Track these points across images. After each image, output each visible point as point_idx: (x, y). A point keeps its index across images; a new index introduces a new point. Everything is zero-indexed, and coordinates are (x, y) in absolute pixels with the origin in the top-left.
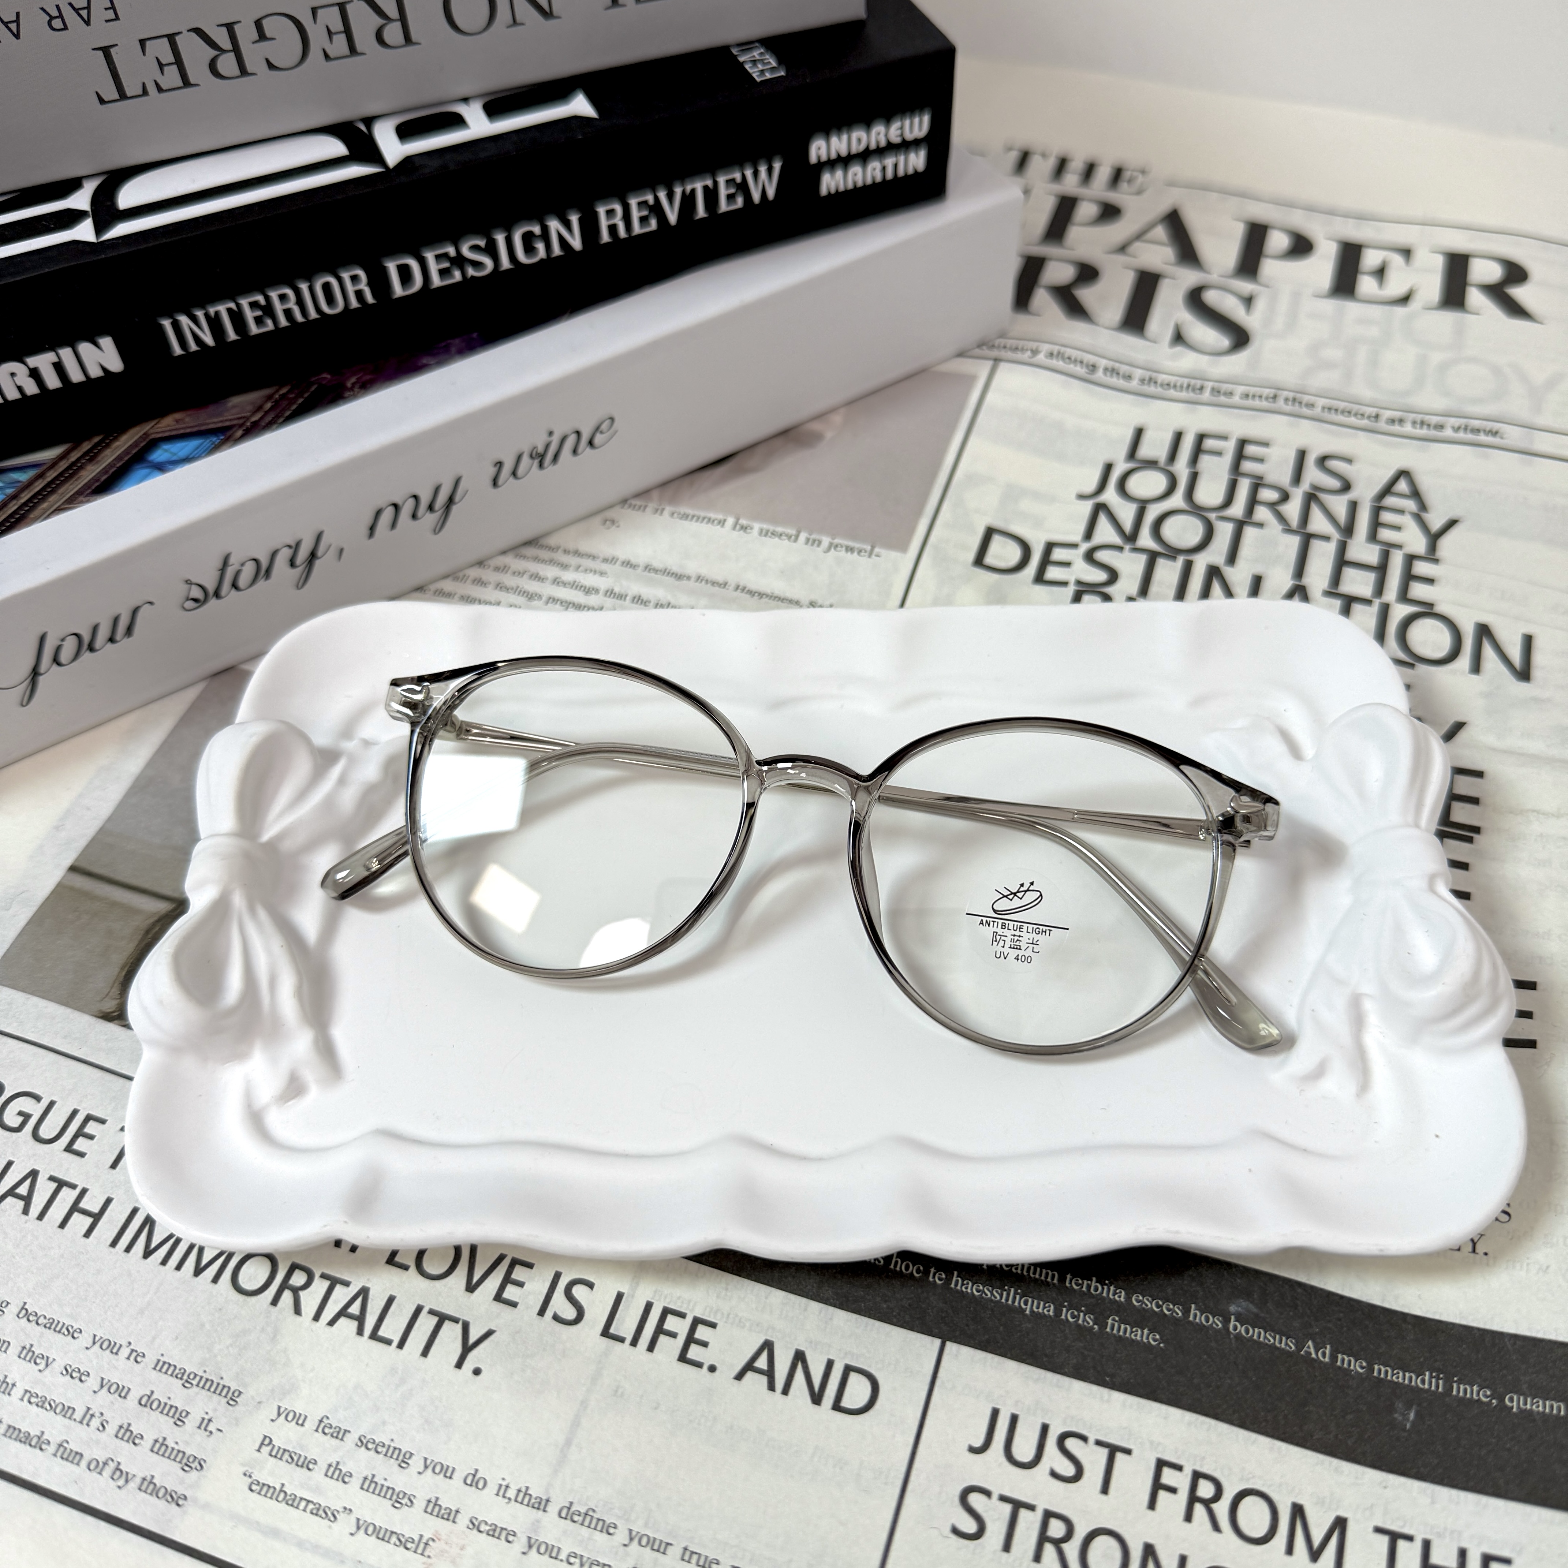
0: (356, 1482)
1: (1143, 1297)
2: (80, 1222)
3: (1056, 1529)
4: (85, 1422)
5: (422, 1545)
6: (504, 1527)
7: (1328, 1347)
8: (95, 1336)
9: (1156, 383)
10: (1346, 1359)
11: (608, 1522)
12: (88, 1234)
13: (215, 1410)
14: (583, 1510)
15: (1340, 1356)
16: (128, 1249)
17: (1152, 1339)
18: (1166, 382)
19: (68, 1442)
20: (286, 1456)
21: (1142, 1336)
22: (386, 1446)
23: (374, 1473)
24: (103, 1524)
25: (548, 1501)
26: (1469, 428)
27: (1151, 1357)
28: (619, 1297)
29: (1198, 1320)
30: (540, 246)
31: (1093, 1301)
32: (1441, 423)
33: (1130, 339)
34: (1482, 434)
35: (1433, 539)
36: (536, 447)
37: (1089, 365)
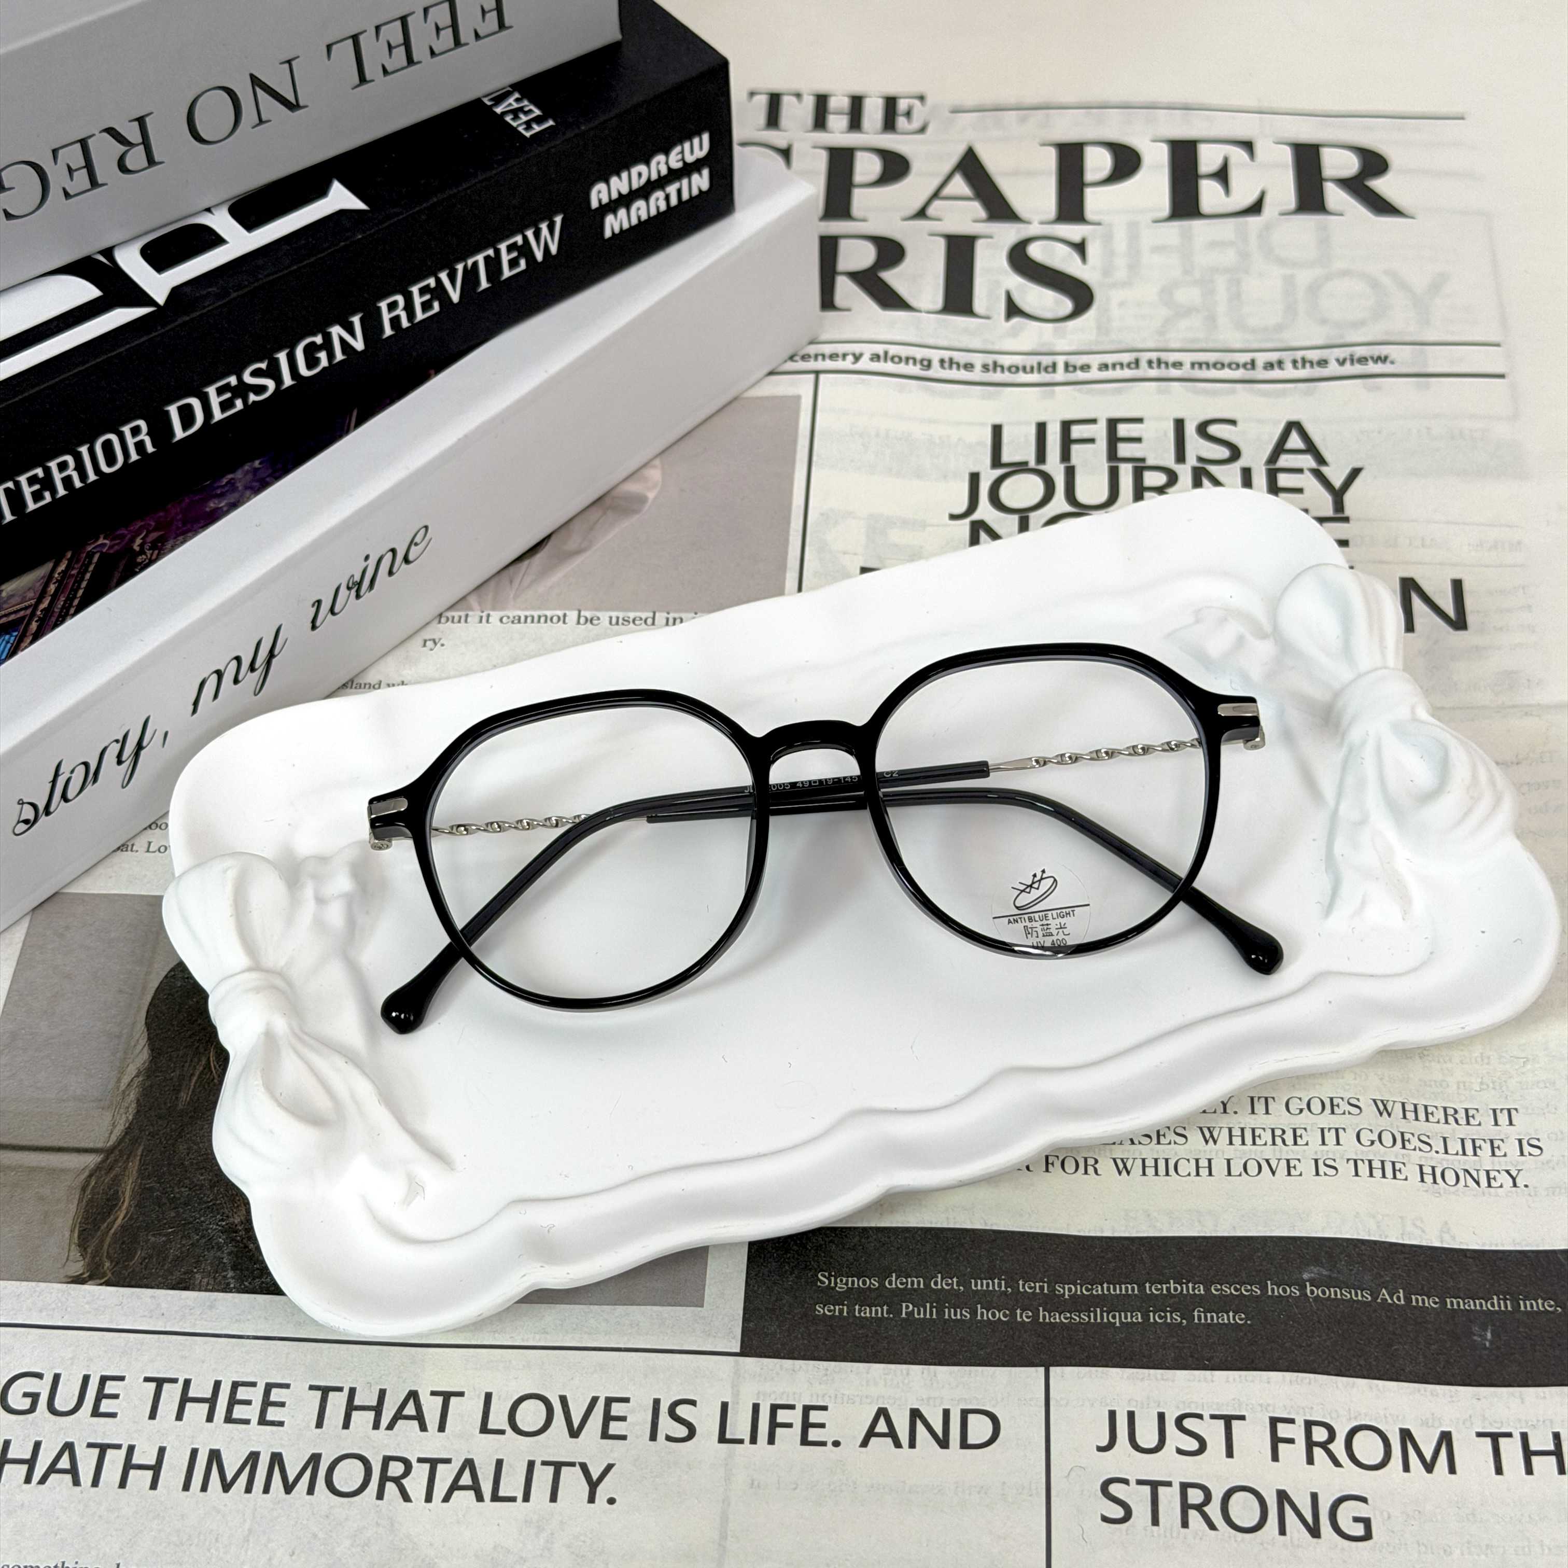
1: (1222, 1285)
2: (140, 1478)
7: (1401, 1291)
9: (1002, 367)
10: (1420, 1298)
12: (154, 1486)
15: (1413, 1297)
16: (204, 1489)
18: (1013, 364)
21: (1229, 1319)
26: (1355, 358)
27: (1241, 1334)
28: (725, 1406)
29: (1276, 1293)
30: (323, 355)
31: (1177, 1300)
32: (1324, 358)
33: (959, 321)
34: (1370, 362)
35: (1338, 495)
36: (353, 576)
37: (922, 361)
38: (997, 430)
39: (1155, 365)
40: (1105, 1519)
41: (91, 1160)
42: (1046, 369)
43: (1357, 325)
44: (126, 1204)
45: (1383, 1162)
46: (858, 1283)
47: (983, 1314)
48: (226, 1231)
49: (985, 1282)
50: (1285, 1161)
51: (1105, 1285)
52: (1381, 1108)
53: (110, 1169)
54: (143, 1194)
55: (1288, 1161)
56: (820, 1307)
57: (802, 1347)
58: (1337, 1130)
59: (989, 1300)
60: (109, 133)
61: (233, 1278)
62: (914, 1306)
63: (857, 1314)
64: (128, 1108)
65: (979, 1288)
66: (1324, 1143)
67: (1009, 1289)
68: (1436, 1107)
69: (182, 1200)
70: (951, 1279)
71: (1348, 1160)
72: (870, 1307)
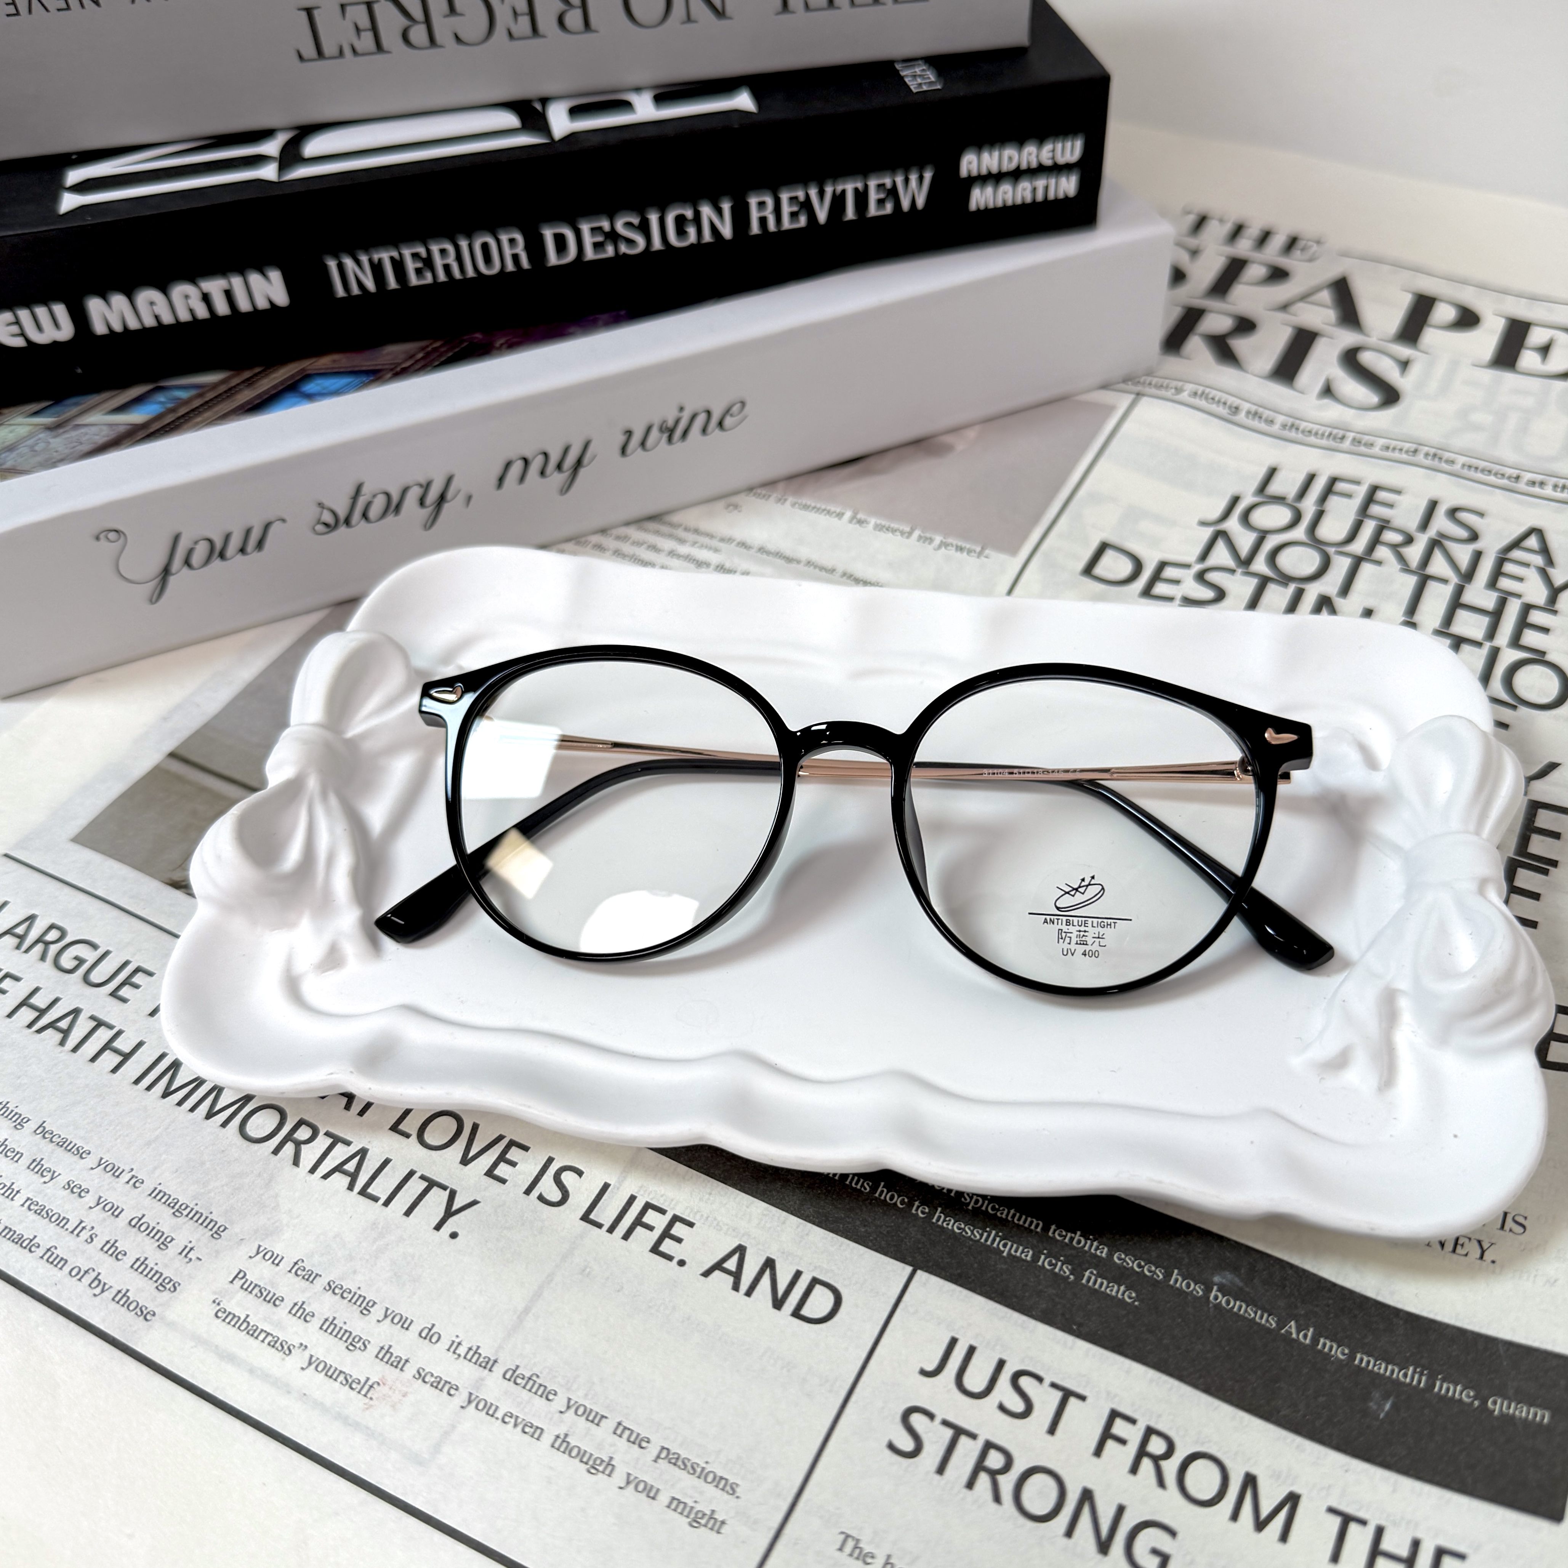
0: (316, 1322)
1: (1126, 1256)
2: (110, 1059)
3: (995, 1460)
4: (76, 1232)
5: (366, 1387)
6: (449, 1380)
7: (1312, 1330)
8: (101, 1159)
9: (1297, 429)
10: (1328, 1343)
11: (549, 1388)
12: (115, 1070)
13: (198, 1240)
14: (527, 1374)
15: (1322, 1340)
16: (149, 1088)
17: (1128, 1296)
18: (1308, 429)
19: (56, 1248)
20: (256, 1290)
21: (1118, 1292)
22: (352, 1293)
23: (335, 1316)
24: (72, 1325)
25: (495, 1361)
27: (1123, 1313)
28: (605, 1188)
29: (1178, 1285)
30: (692, 230)
31: (1075, 1253)
33: (1278, 387)
36: (666, 420)
37: (1231, 407)
38: (1272, 471)
39: (1430, 458)
40: (890, 1446)
42: (1335, 438)
51: (1012, 1212)
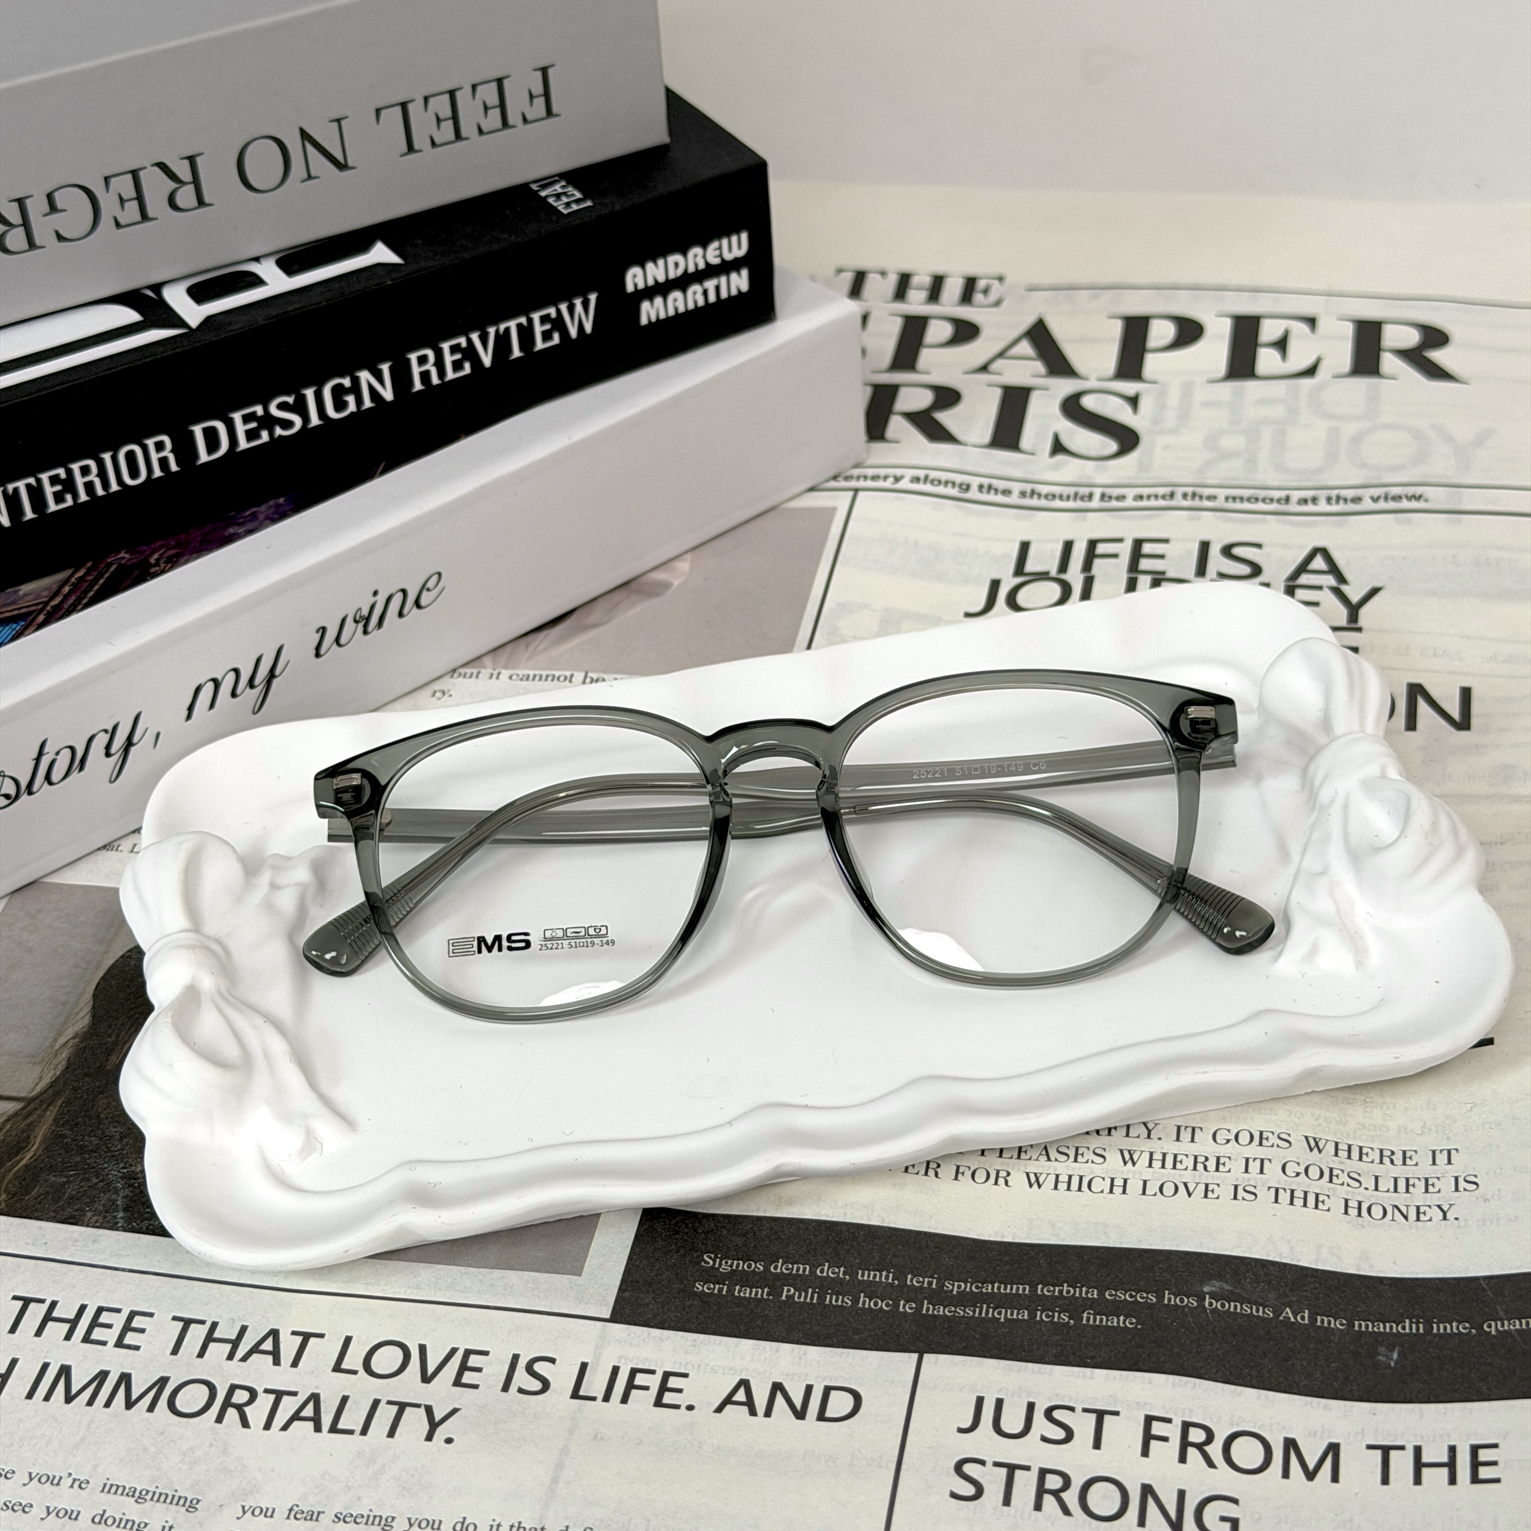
1: (1116, 1291)
3: (1053, 1482)
7: (1307, 1311)
8: (30, 1474)
9: (1038, 494)
10: (1326, 1319)
13: (175, 1518)
15: (1319, 1318)
16: (47, 1398)
17: (1129, 1323)
18: (1050, 493)
21: (1118, 1322)
25: (543, 1529)
26: (1389, 496)
27: (1129, 1337)
28: (584, 1366)
29: (1172, 1302)
30: (351, 399)
31: (1066, 1302)
32: (1359, 496)
33: (1004, 455)
34: (1404, 500)
35: (1354, 611)
36: (360, 609)
37: (961, 485)
38: (1025, 547)
39: (1189, 498)
40: (954, 1495)
41: (10, 1107)
42: (1082, 498)
43: (1393, 469)
44: (35, 1147)
45: (1306, 1193)
46: (743, 1266)
47: (864, 1302)
48: (125, 1178)
49: (872, 1273)
50: (1204, 1185)
51: (996, 1285)
52: (1313, 1144)
53: (27, 1117)
54: (55, 1140)
55: (1207, 1185)
56: (699, 1284)
57: (674, 1319)
58: (1262, 1161)
59: (872, 1290)
60: (161, 169)
61: (121, 1218)
62: (796, 1290)
63: (736, 1294)
64: (58, 1064)
65: (866, 1278)
66: (1246, 1171)
67: (896, 1282)
68: (1372, 1149)
69: (90, 1148)
70: (839, 1268)
71: (1269, 1188)
72: (751, 1288)
